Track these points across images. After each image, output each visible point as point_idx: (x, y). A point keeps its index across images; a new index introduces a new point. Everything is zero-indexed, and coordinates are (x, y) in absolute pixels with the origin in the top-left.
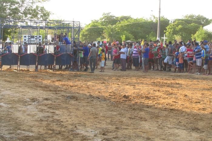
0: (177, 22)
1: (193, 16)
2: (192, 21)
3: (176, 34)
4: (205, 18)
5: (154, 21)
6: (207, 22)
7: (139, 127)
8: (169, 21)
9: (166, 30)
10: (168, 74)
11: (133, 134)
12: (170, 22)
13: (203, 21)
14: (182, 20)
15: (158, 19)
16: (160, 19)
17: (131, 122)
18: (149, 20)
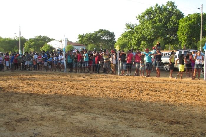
0: (31, 40)
1: (41, 37)
2: (40, 39)
3: (31, 48)
4: (48, 38)
5: (17, 39)
6: (50, 40)
7: (11, 107)
8: (26, 39)
9: (25, 45)
10: (27, 72)
11: (8, 112)
12: (27, 40)
13: (47, 39)
14: (34, 39)
15: (19, 38)
16: (20, 39)
17: (6, 104)
18: (14, 39)
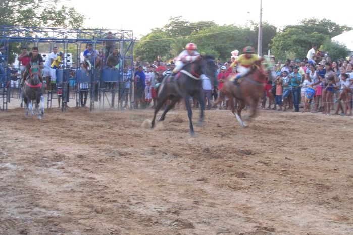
0: (289, 30)
1: (315, 21)
2: (313, 28)
3: (287, 50)
4: (334, 24)
5: (252, 29)
6: (339, 30)
7: (232, 200)
8: (276, 28)
9: (271, 43)
11: (223, 213)
12: (278, 31)
13: (331, 28)
14: (297, 27)
15: (259, 26)
16: (261, 27)
17: (219, 192)
18: (244, 28)
